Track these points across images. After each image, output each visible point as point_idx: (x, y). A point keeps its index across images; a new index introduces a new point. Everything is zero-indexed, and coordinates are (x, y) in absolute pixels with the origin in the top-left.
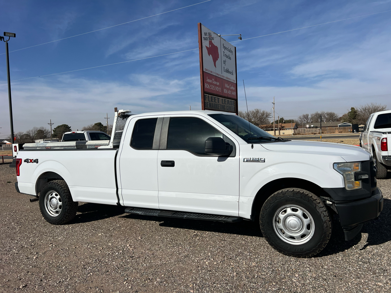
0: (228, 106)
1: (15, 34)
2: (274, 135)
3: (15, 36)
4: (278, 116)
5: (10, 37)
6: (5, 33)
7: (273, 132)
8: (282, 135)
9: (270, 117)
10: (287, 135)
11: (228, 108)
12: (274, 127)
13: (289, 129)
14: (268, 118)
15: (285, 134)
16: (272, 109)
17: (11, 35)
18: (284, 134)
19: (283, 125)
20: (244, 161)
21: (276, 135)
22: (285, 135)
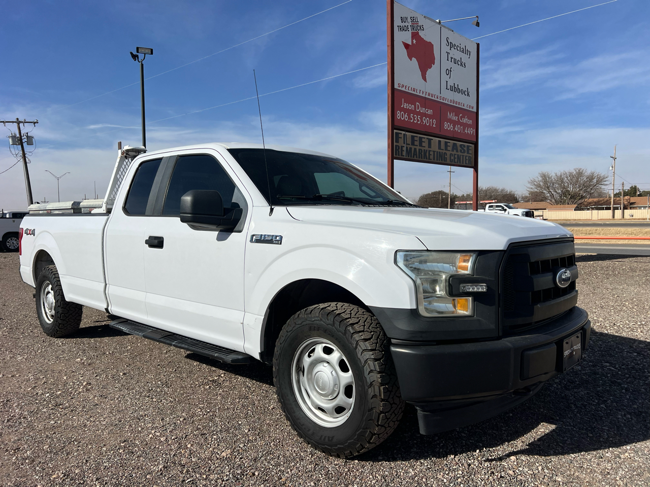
0: (455, 154)
1: (152, 50)
2: (611, 217)
3: (152, 53)
4: (622, 183)
5: (145, 54)
6: (138, 48)
7: (610, 212)
8: (629, 219)
9: (605, 183)
10: (639, 219)
11: (452, 158)
12: (612, 203)
13: (645, 207)
14: (601, 186)
15: (634, 217)
16: (611, 168)
17: (147, 51)
18: (632, 216)
19: (633, 200)
20: (251, 241)
21: (616, 217)
22: (634, 219)
